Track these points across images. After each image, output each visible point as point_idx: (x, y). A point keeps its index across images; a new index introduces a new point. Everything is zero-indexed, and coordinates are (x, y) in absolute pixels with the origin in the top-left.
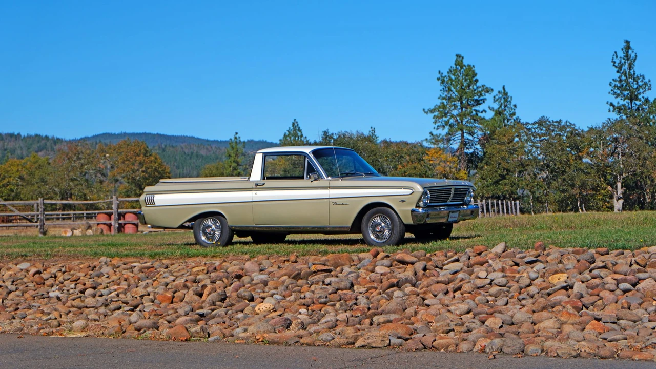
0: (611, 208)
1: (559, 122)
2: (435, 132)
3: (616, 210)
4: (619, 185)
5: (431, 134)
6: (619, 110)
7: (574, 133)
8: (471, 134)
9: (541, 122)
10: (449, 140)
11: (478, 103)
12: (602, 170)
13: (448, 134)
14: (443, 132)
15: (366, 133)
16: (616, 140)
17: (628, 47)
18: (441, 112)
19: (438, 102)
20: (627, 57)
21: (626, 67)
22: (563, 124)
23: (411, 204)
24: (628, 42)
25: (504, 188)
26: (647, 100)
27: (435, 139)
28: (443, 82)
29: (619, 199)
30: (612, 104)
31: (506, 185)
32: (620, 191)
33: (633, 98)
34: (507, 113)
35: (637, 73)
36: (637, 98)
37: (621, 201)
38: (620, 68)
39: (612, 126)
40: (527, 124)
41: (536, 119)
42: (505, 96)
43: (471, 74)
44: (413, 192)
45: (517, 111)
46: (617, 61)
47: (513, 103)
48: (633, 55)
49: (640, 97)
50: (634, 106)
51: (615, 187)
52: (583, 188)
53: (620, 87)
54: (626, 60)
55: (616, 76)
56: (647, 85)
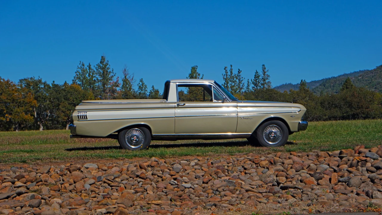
23: (297, 119)
44: (300, 110)
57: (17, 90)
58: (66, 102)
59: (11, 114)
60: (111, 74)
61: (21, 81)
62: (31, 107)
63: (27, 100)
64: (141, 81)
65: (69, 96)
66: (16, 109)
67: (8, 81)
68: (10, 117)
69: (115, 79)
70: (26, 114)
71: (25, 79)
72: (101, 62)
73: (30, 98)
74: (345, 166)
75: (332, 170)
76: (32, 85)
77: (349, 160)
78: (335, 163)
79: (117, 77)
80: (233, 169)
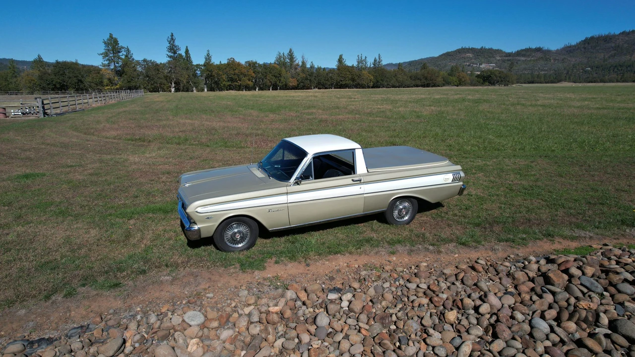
0: (170, 91)
1: (151, 61)
2: (104, 63)
3: (172, 92)
5: (102, 63)
6: (170, 57)
7: (157, 65)
8: (118, 63)
9: (145, 60)
10: (109, 66)
11: (119, 52)
12: (166, 77)
13: (108, 63)
14: (106, 62)
15: (74, 62)
16: (171, 68)
17: (172, 35)
18: (105, 55)
19: (104, 51)
20: (172, 39)
21: (172, 42)
24: (172, 33)
25: (133, 84)
26: (179, 54)
27: (104, 65)
28: (105, 43)
30: (167, 55)
32: (173, 85)
33: (175, 53)
34: (129, 56)
35: (176, 45)
36: (176, 53)
37: (174, 89)
38: (170, 42)
39: (169, 62)
40: (139, 61)
41: (143, 59)
42: (128, 51)
43: (116, 42)
45: (133, 55)
46: (169, 40)
47: (131, 53)
48: (174, 38)
50: (175, 56)
51: (172, 84)
52: (161, 84)
53: (170, 49)
54: (172, 40)
55: (169, 45)
56: (179, 49)
57: (245, 67)
58: (271, 75)
59: (240, 81)
60: (295, 59)
61: (246, 62)
62: (251, 77)
63: (249, 73)
64: (312, 63)
65: (272, 71)
66: (243, 78)
67: (239, 63)
69: (297, 62)
70: (249, 80)
71: (248, 62)
72: (290, 52)
73: (251, 72)
74: (572, 326)
75: (558, 339)
76: (252, 65)
77: (569, 304)
78: (553, 313)
79: (299, 61)
80: (406, 327)
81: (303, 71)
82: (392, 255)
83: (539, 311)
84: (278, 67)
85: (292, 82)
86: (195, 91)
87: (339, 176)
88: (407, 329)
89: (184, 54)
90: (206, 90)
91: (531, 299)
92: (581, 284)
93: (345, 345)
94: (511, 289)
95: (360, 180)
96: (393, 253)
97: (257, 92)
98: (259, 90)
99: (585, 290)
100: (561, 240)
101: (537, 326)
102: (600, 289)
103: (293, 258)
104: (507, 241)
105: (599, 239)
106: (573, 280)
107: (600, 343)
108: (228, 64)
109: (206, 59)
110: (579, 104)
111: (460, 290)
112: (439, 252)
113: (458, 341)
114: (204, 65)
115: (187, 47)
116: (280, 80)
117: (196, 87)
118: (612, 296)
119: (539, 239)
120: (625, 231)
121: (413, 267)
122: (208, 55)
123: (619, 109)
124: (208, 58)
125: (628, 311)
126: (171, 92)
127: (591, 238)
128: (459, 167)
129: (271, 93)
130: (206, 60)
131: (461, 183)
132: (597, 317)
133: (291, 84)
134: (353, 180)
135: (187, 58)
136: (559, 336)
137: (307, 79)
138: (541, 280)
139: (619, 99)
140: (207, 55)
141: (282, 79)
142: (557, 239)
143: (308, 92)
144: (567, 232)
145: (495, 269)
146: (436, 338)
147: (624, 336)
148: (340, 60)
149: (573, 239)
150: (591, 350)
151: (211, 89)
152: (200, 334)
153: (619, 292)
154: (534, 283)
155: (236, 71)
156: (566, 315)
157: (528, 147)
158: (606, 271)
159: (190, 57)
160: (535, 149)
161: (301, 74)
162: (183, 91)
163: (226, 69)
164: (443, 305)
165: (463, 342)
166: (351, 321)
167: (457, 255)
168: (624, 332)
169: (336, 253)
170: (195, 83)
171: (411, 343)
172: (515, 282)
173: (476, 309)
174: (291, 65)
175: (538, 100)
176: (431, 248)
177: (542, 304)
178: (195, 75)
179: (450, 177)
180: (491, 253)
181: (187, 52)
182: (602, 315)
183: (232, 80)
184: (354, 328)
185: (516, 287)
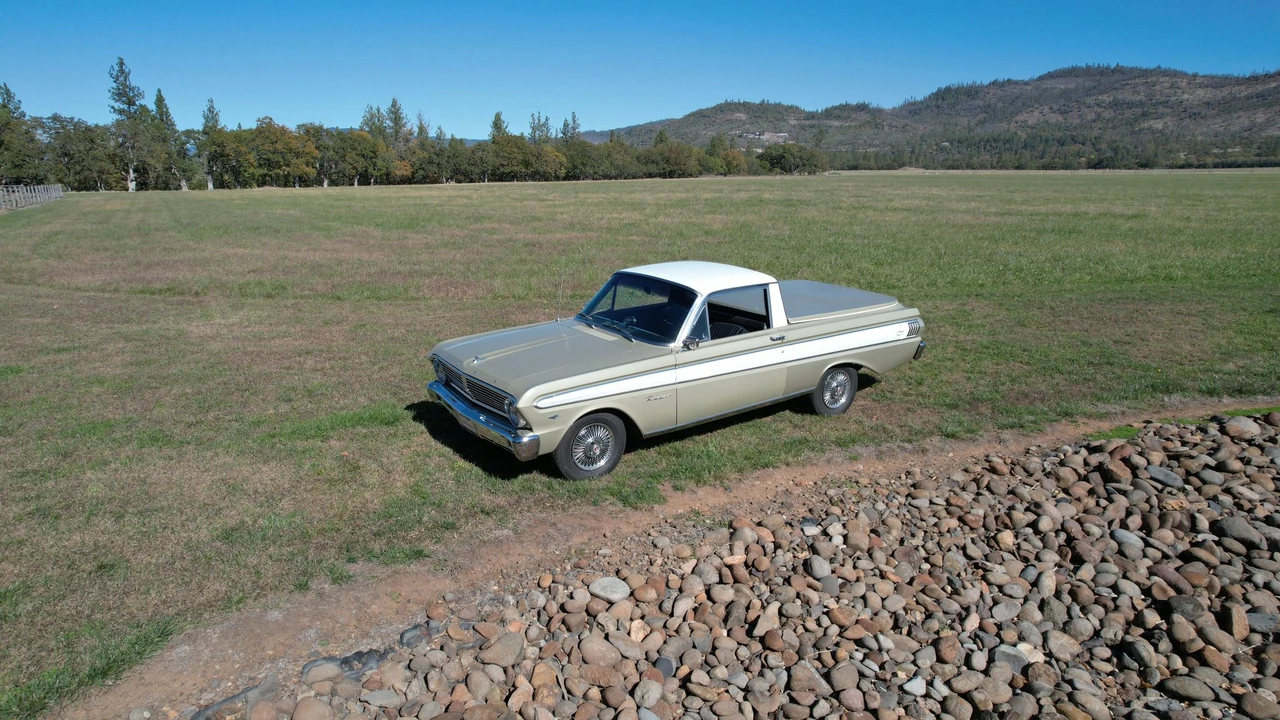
1: (72, 119)
3: (130, 190)
4: (131, 171)
6: (121, 112)
7: (88, 129)
9: (55, 118)
12: (112, 158)
16: (125, 136)
17: (121, 63)
20: (122, 71)
21: (122, 79)
22: (76, 120)
24: (121, 59)
25: (28, 171)
26: (141, 106)
29: (132, 181)
30: (113, 107)
31: (30, 168)
32: (132, 175)
33: (131, 103)
34: (11, 107)
35: (132, 85)
36: (134, 104)
37: (134, 183)
38: (117, 79)
39: (118, 124)
40: (41, 118)
41: (50, 115)
42: (8, 94)
45: (21, 105)
46: (115, 73)
47: (18, 98)
48: (127, 70)
49: (137, 103)
50: (132, 110)
51: (127, 172)
52: (101, 172)
53: (119, 95)
54: (121, 73)
55: (115, 85)
56: (141, 95)
57: (296, 138)
58: (354, 153)
59: (288, 165)
60: (405, 120)
61: (299, 127)
62: (313, 157)
63: (307, 150)
64: (439, 128)
65: (356, 145)
66: (295, 161)
67: (283, 127)
68: (288, 169)
69: (409, 126)
70: (307, 165)
71: (303, 125)
72: (392, 106)
73: (311, 147)
74: (1168, 534)
75: (1159, 555)
76: (313, 133)
77: (1151, 507)
78: (1135, 521)
79: (411, 124)
80: (948, 564)
81: (422, 146)
82: (854, 462)
83: (1118, 520)
84: (369, 137)
85: (402, 169)
86: (185, 189)
87: (740, 333)
88: (951, 566)
89: (152, 106)
90: (210, 185)
91: (1098, 504)
92: (1152, 478)
93: (875, 600)
94: (1062, 495)
95: (783, 338)
96: (854, 459)
97: (326, 189)
98: (329, 185)
99: (1160, 486)
100: (1086, 420)
101: (1124, 540)
102: (1179, 483)
103: (699, 481)
104: (1012, 427)
105: (1135, 415)
106: (1139, 472)
107: (1213, 553)
108: (259, 131)
109: (206, 118)
110: (963, 207)
111: (993, 502)
112: (924, 451)
113: (1032, 573)
114: (205, 133)
115: (159, 91)
116: (375, 165)
117: (188, 180)
118: (1198, 490)
119: (1055, 421)
120: (1163, 400)
121: (903, 477)
122: (211, 109)
123: (1032, 215)
124: (211, 115)
125: (1224, 508)
126: (127, 190)
127: (1123, 413)
128: (915, 312)
129: (357, 190)
130: (207, 121)
131: (919, 339)
132: (1193, 518)
133: (398, 173)
134: (772, 339)
135: (161, 115)
136: (1158, 549)
137: (430, 162)
138: (1096, 477)
139: (1018, 197)
140: (209, 110)
141: (380, 163)
142: (1081, 420)
143: (436, 188)
144: (1089, 409)
145: (1024, 468)
146: (998, 573)
147: (1235, 539)
148: (497, 124)
149: (1102, 417)
150: (1207, 564)
151: (220, 184)
152: (638, 612)
153: (1204, 482)
154: (1089, 482)
155: (279, 146)
156: (1155, 522)
157: (941, 282)
158: (1175, 457)
159: (168, 114)
160: (952, 283)
161: (418, 151)
162: (155, 188)
163: (254, 140)
164: (984, 526)
165: (1040, 574)
166: (864, 563)
167: (951, 454)
168: (1236, 534)
169: (766, 466)
170: (184, 171)
171: (968, 585)
172: (1062, 484)
173: (1033, 525)
174: (397, 132)
175: (891, 200)
176: (906, 445)
177: (1117, 510)
178: (183, 154)
179: (905, 328)
180: (999, 447)
181: (160, 101)
182: (1197, 515)
183: (270, 164)
184: (872, 573)
185: (1066, 491)
